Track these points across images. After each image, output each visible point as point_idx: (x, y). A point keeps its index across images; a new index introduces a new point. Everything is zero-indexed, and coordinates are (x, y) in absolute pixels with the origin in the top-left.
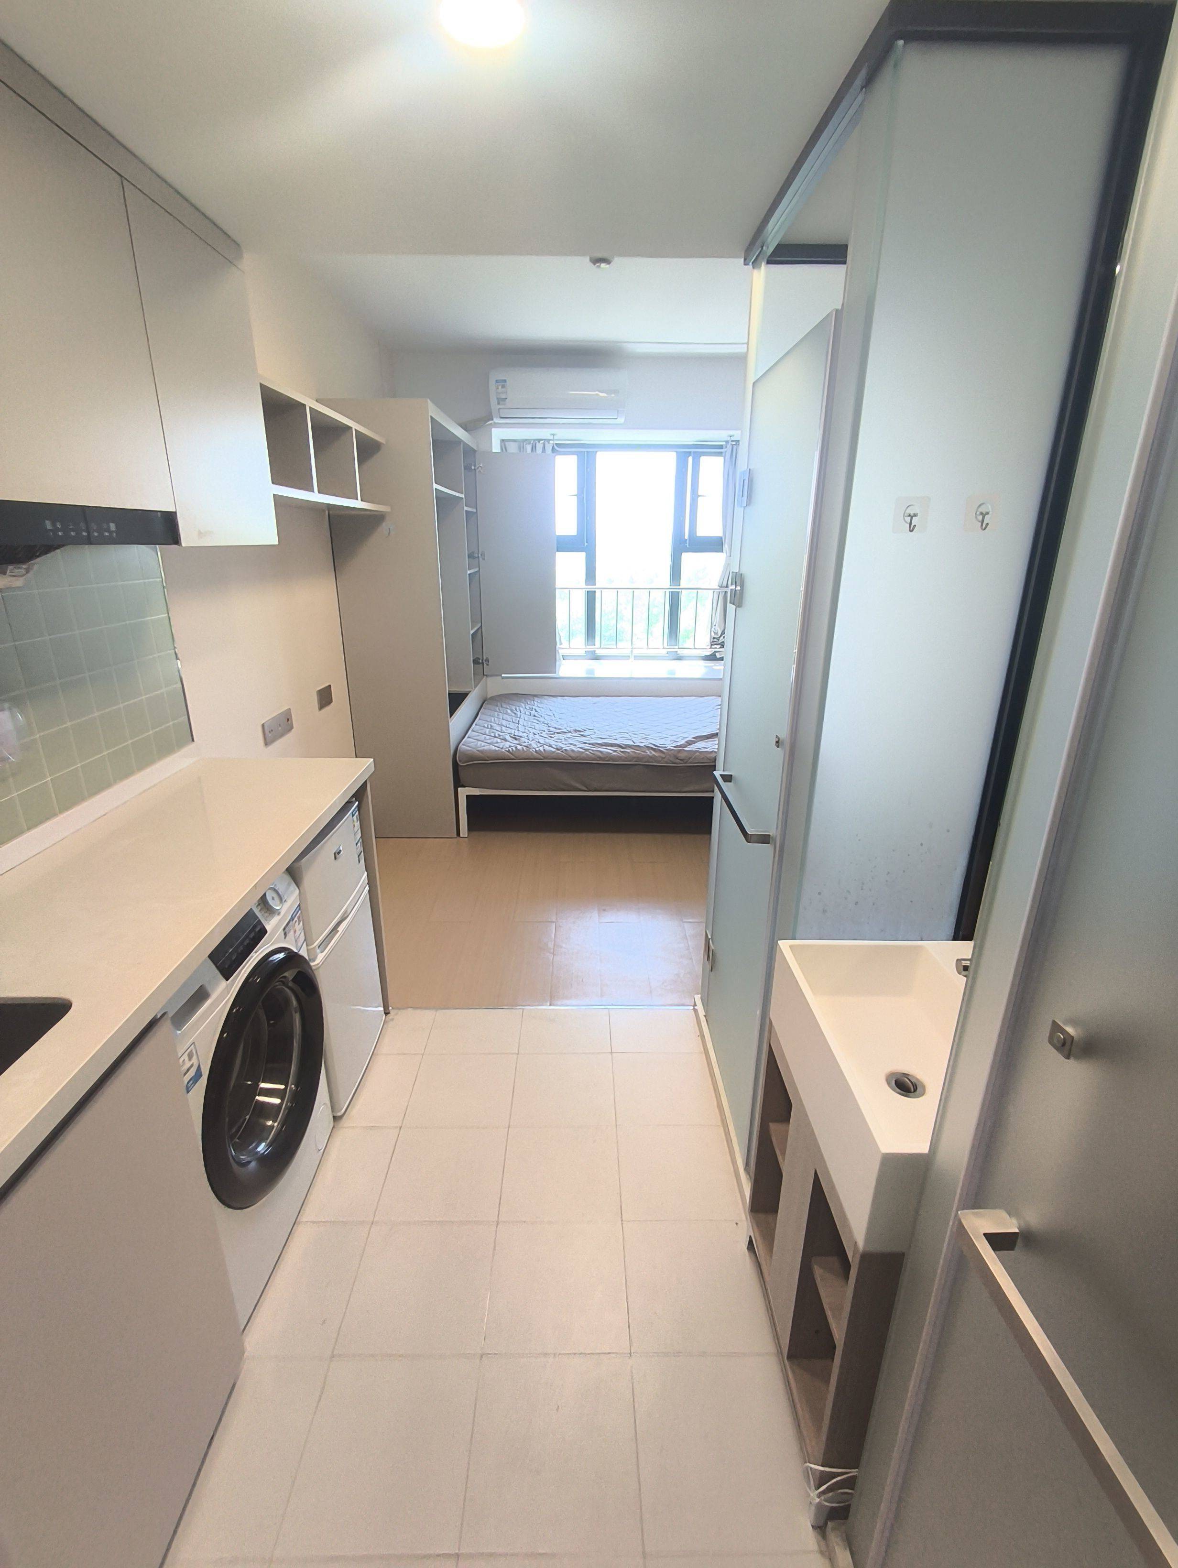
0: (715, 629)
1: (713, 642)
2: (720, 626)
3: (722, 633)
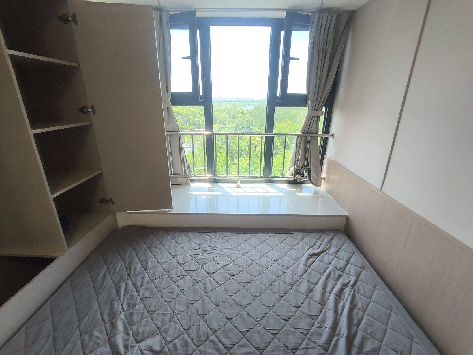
0: (297, 163)
1: (297, 172)
2: (301, 161)
3: (303, 166)
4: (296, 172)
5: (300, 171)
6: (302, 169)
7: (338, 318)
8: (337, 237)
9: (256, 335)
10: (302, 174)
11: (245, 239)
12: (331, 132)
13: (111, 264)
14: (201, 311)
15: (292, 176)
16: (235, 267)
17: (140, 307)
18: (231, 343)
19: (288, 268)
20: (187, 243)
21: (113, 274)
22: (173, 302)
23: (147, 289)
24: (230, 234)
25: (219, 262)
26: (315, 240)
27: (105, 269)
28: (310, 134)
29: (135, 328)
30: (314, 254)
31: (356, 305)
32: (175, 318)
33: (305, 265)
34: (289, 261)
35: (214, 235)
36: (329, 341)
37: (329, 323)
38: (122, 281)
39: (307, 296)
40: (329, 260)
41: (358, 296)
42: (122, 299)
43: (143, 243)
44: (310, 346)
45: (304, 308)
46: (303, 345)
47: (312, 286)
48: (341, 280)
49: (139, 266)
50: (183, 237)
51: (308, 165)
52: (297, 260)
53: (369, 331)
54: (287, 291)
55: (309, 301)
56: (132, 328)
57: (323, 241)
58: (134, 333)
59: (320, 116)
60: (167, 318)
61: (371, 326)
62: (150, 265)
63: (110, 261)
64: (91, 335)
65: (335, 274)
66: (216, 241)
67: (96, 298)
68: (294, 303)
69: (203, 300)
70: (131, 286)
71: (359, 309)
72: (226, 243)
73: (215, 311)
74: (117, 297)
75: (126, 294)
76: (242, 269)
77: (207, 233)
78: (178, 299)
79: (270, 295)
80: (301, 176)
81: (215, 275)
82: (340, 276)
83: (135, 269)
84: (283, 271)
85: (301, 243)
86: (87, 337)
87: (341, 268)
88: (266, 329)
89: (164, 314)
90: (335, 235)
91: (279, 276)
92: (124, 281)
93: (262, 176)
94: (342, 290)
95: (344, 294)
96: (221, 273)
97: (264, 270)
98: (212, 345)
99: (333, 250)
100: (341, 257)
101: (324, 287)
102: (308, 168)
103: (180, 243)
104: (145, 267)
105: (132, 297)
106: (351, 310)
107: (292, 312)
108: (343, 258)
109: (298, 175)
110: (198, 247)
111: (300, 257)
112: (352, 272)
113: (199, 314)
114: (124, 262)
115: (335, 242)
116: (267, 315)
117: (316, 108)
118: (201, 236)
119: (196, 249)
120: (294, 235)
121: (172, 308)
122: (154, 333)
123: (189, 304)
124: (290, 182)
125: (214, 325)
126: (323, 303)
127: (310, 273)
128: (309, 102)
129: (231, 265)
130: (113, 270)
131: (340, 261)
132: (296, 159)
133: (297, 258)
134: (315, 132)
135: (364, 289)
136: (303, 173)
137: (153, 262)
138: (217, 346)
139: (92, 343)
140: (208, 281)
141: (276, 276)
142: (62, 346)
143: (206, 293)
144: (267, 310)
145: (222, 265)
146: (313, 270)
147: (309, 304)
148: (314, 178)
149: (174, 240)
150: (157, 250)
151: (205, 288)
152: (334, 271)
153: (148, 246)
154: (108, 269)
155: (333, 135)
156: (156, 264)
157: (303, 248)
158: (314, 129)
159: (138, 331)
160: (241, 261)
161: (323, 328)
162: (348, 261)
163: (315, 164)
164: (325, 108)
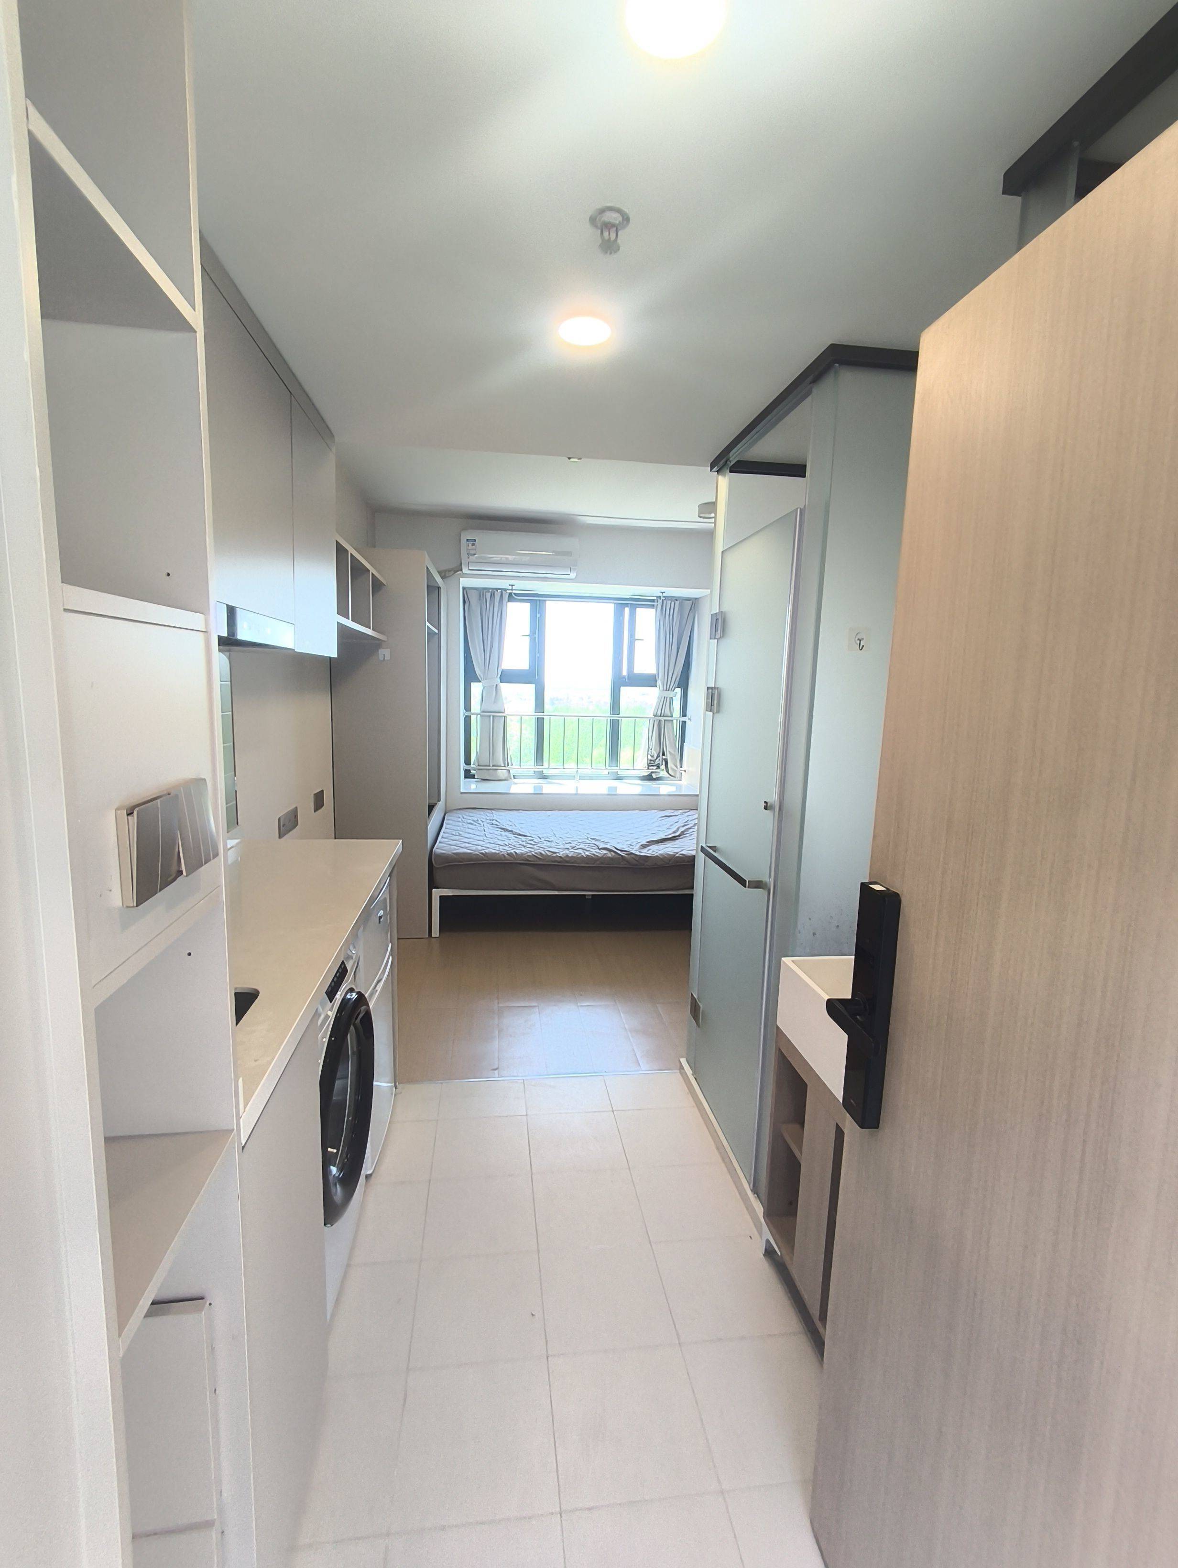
0: (651, 752)
2: (655, 750)
3: (657, 756)
4: (650, 763)
5: (654, 762)
6: (658, 760)
10: (658, 767)
12: (688, 716)
15: (646, 770)
28: (663, 716)
51: (663, 754)
59: (674, 698)
80: (656, 770)
93: (607, 767)
102: (664, 757)
109: (653, 767)
117: (668, 689)
124: (643, 778)
128: (659, 682)
132: (649, 748)
134: (670, 715)
136: (658, 764)
148: (672, 771)
155: (689, 719)
158: (667, 712)
163: (673, 752)
164: (680, 689)
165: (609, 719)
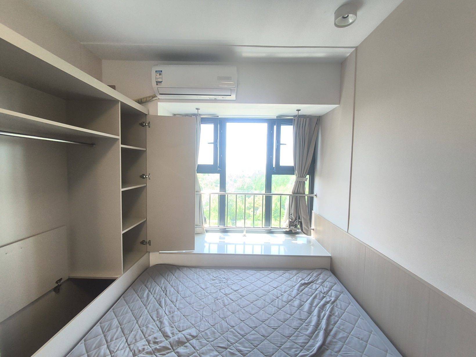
1: (291, 224)
2: (294, 216)
3: (295, 219)
5: (294, 223)
6: (295, 222)
7: (320, 321)
8: (323, 273)
9: (262, 329)
10: (296, 226)
11: (252, 274)
12: (315, 193)
13: (151, 288)
14: (222, 316)
15: (288, 228)
16: (245, 291)
17: (177, 313)
18: (244, 333)
19: (285, 292)
20: (207, 276)
21: (154, 294)
22: (201, 311)
23: (181, 303)
24: (239, 270)
25: (232, 288)
26: (306, 275)
27: (147, 291)
28: (299, 194)
29: (176, 324)
30: (305, 284)
31: (334, 314)
32: (204, 319)
33: (298, 290)
34: (286, 288)
35: (227, 271)
36: (313, 332)
37: (313, 323)
38: (162, 298)
39: (299, 308)
40: (316, 287)
41: (336, 309)
42: (164, 309)
43: (173, 276)
44: (299, 335)
45: (297, 315)
46: (295, 334)
47: (303, 303)
48: (324, 299)
49: (172, 289)
50: (203, 272)
51: (299, 218)
52: (291, 287)
53: (342, 327)
54: (284, 306)
55: (300, 311)
56: (174, 324)
57: (312, 276)
58: (176, 327)
59: (305, 182)
60: (198, 319)
61: (343, 325)
62: (180, 289)
63: (150, 286)
64: (147, 327)
65: (320, 296)
66: (229, 275)
67: (145, 308)
68: (289, 312)
69: (223, 310)
70: (168, 301)
71: (335, 316)
72: (237, 276)
73: (232, 316)
74: (160, 307)
75: (166, 306)
76: (250, 293)
77: (222, 270)
78: (204, 309)
79: (271, 307)
80: (295, 228)
81: (230, 296)
82: (324, 297)
83: (170, 291)
84: (281, 294)
85: (295, 277)
86: (144, 328)
87: (324, 292)
88: (269, 326)
89: (196, 317)
90: (322, 271)
91: (278, 297)
92: (163, 298)
93: (264, 226)
94: (324, 305)
95: (326, 308)
96: (235, 294)
97: (267, 293)
98: (231, 333)
99: (320, 281)
100: (325, 286)
101: (311, 304)
102: (299, 220)
103: (201, 275)
104: (177, 290)
105: (171, 307)
106: (330, 316)
107: (287, 317)
108: (327, 286)
109: (292, 226)
110: (215, 279)
111: (294, 285)
112: (333, 295)
113: (221, 317)
114: (161, 287)
115: (321, 276)
116: (270, 319)
117: (301, 176)
118: (217, 272)
119: (214, 280)
120: (291, 272)
121: (201, 314)
122: (190, 327)
123: (213, 312)
124: (286, 233)
125: (233, 324)
126: (310, 312)
127: (302, 295)
128: (296, 171)
129: (241, 290)
130: (154, 291)
131: (325, 288)
132: (290, 214)
133: (292, 286)
134: (303, 193)
135: (341, 305)
136: (296, 224)
137: (183, 288)
138: (235, 334)
139: (149, 331)
140: (225, 299)
141: (276, 297)
142: (128, 332)
143: (225, 306)
144: (269, 316)
145: (235, 290)
146: (304, 293)
147: (300, 313)
148: (305, 229)
149: (196, 274)
150: (184, 280)
151: (224, 303)
152: (319, 293)
153: (177, 277)
154: (149, 291)
155: (316, 195)
156: (185, 289)
157: (297, 280)
158: (301, 191)
159: (179, 326)
160: (249, 288)
161: (309, 326)
162: (330, 288)
163: (305, 218)
164: (309, 176)
165: (264, 196)
